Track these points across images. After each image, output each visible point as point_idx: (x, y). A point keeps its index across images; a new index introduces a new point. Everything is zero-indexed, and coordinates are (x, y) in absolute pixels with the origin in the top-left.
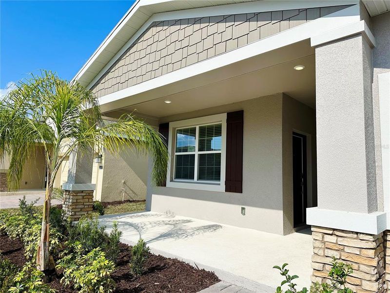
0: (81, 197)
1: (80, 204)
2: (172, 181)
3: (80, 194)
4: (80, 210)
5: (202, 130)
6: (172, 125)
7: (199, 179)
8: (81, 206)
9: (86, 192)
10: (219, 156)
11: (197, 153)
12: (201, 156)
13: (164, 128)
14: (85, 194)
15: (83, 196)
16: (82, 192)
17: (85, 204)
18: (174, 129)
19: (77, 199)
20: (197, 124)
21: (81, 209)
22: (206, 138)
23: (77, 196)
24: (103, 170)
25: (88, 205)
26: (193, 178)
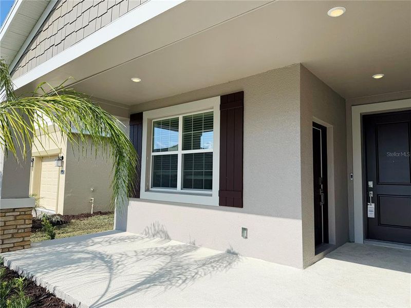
0: (12, 218)
1: (11, 227)
2: (147, 190)
3: (11, 214)
4: (10, 236)
5: (187, 121)
6: (146, 116)
7: (184, 188)
8: (12, 231)
9: (21, 210)
10: (210, 155)
11: (180, 153)
12: (186, 157)
13: (136, 119)
14: (19, 213)
15: (15, 216)
16: (14, 210)
17: (18, 227)
18: (150, 121)
19: (5, 222)
20: (180, 112)
21: (13, 234)
22: (192, 132)
23: (5, 216)
24: (64, 175)
25: (24, 229)
26: (175, 186)
